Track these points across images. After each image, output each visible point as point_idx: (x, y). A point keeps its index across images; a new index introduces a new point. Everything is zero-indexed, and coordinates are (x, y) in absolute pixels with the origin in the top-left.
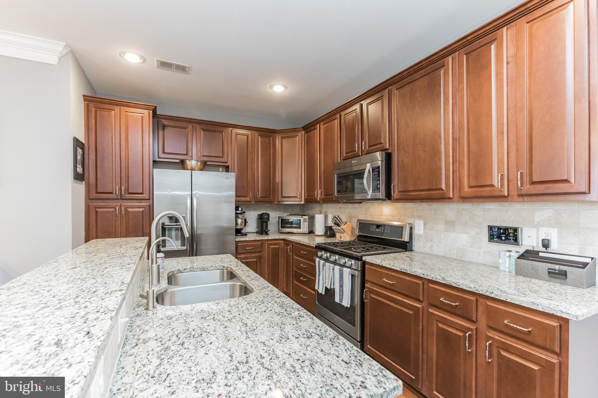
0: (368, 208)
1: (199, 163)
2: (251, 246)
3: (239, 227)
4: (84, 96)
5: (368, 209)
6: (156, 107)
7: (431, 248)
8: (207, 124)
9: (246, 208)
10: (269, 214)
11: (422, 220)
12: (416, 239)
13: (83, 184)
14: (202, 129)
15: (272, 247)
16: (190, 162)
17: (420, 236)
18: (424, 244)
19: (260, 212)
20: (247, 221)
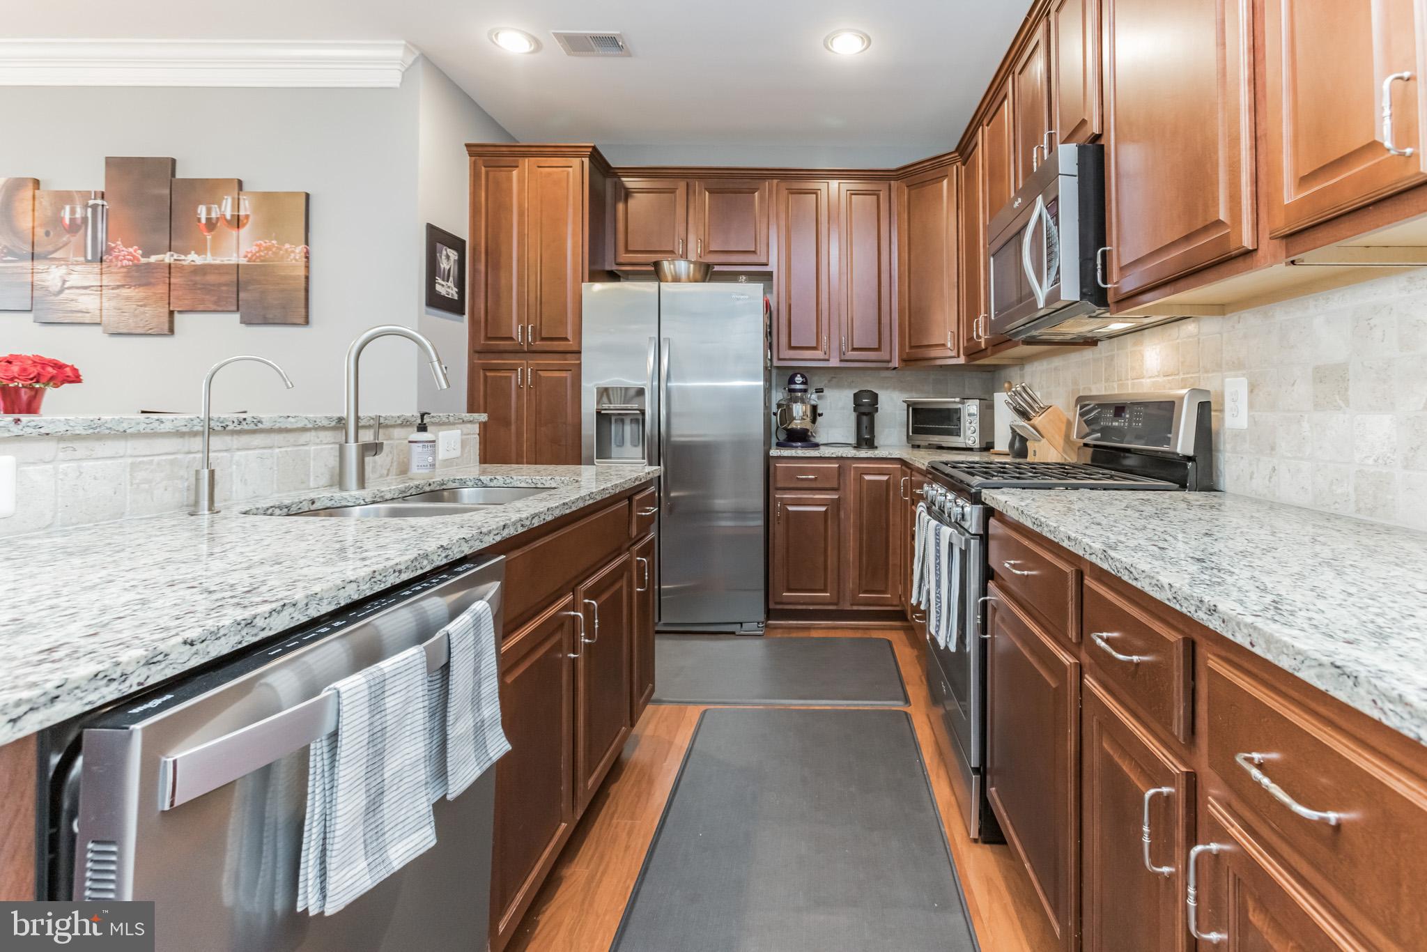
0: (1111, 358)
1: (692, 266)
2: (812, 470)
3: (796, 424)
4: (467, 146)
5: (1112, 360)
6: (594, 148)
7: (1270, 477)
8: (720, 177)
9: (829, 381)
10: (877, 395)
11: (1244, 375)
12: (1228, 447)
13: (462, 322)
14: (705, 189)
15: (867, 478)
16: (672, 266)
17: (1238, 435)
18: (1251, 465)
19: (856, 391)
20: (819, 411)
